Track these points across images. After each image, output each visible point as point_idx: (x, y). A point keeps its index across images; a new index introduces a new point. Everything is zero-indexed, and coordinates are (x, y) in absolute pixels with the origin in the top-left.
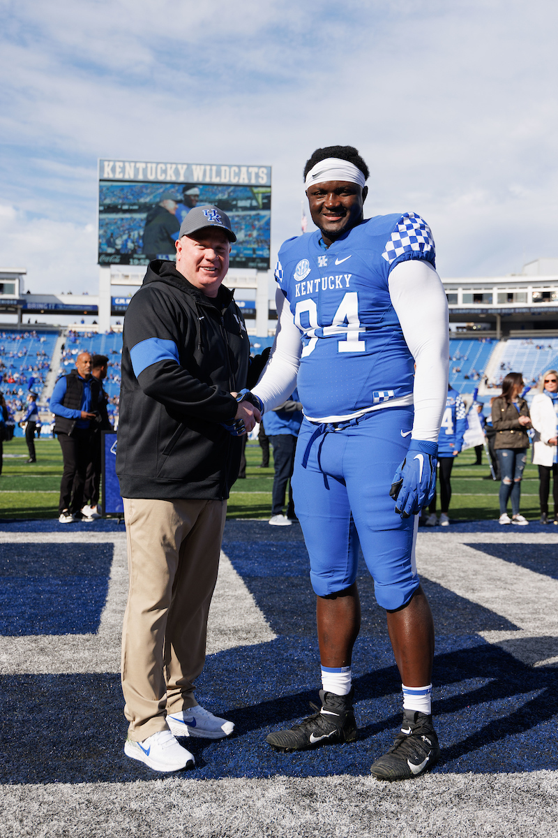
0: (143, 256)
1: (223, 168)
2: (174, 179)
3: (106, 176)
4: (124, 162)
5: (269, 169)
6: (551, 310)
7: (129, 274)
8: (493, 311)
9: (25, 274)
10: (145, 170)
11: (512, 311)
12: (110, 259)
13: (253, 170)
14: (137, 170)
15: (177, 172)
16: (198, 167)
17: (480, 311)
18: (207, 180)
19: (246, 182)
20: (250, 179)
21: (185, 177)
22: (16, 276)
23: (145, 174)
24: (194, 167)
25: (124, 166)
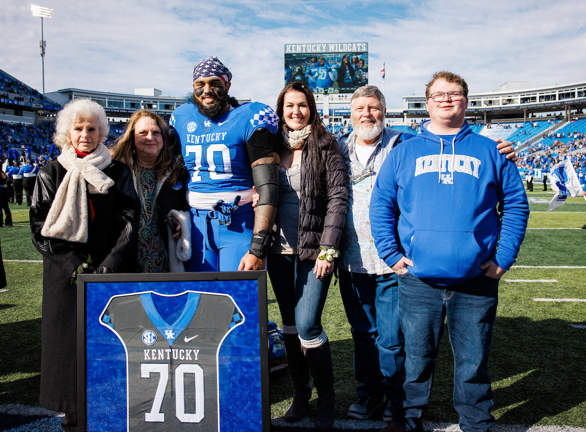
1: (344, 45)
2: (320, 51)
3: (288, 52)
4: (296, 44)
5: (367, 44)
6: (512, 108)
8: (481, 110)
10: (306, 48)
11: (491, 109)
13: (359, 45)
14: (302, 48)
15: (321, 48)
16: (332, 45)
17: (474, 110)
18: (336, 51)
19: (355, 51)
20: (357, 49)
21: (325, 50)
23: (306, 50)
24: (330, 45)
25: (296, 46)
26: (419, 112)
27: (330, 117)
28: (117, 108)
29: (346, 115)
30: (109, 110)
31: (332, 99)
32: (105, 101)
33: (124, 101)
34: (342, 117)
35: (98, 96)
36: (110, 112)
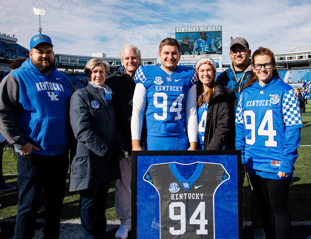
0: (188, 52)
1: (208, 27)
2: (195, 31)
3: (177, 32)
5: (221, 27)
6: (303, 61)
7: (184, 57)
8: (286, 62)
9: (157, 59)
10: (187, 29)
11: (291, 62)
13: (217, 27)
14: (185, 29)
15: (196, 29)
16: (202, 27)
17: (282, 62)
19: (215, 30)
20: (216, 30)
21: (198, 30)
22: (155, 59)
24: (200, 27)
25: (182, 29)
28: (84, 64)
30: (80, 66)
32: (77, 61)
35: (73, 58)
36: (80, 67)
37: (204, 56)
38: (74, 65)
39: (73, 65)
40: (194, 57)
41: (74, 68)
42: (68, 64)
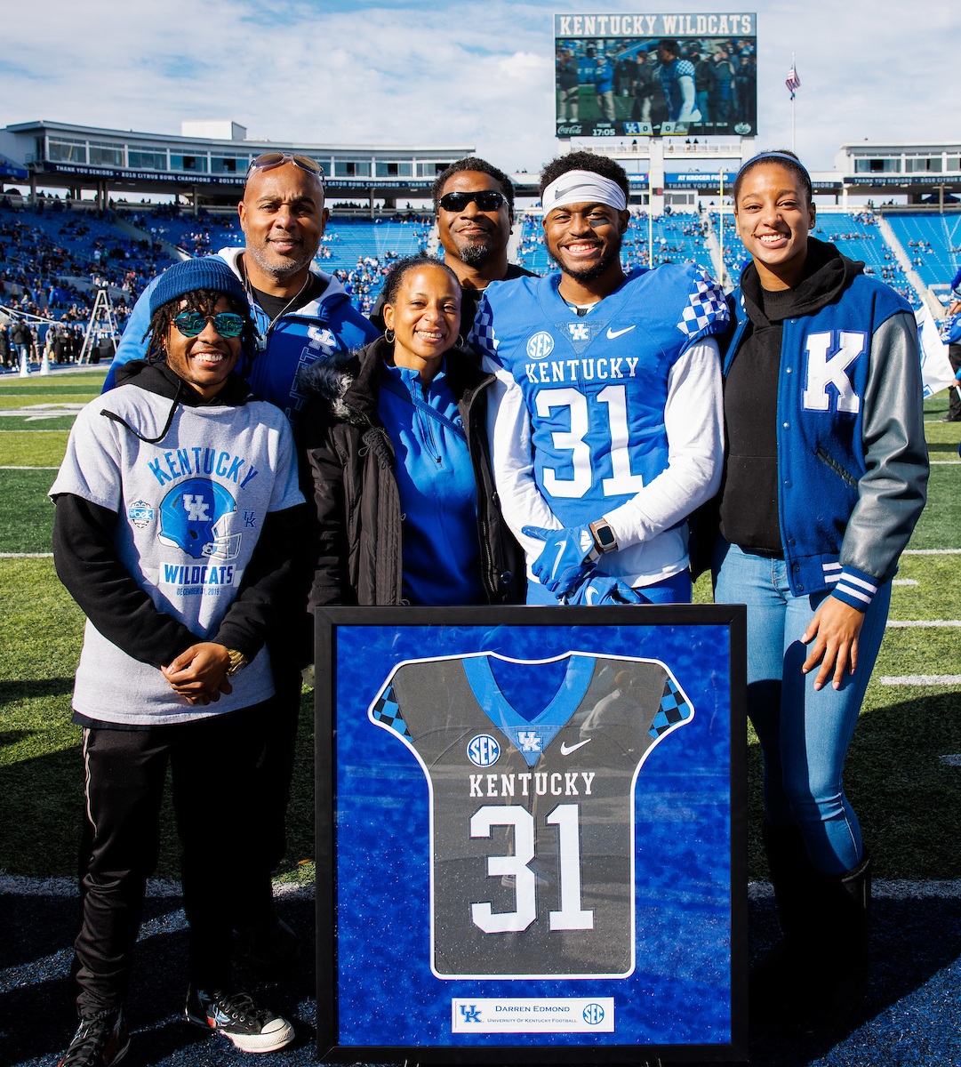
0: (608, 125)
1: (699, 18)
2: (641, 33)
3: (562, 34)
4: (582, 16)
5: (754, 16)
7: (592, 146)
9: (474, 151)
10: (608, 24)
12: (570, 130)
13: (735, 19)
14: (598, 25)
15: (645, 25)
16: (670, 17)
18: (681, 33)
19: (727, 33)
20: (731, 29)
21: (654, 30)
23: (608, 29)
24: (665, 18)
25: (583, 20)
26: (880, 181)
27: (666, 192)
28: (152, 170)
29: (704, 186)
30: (134, 175)
31: (671, 148)
32: (121, 155)
33: (168, 154)
34: (695, 193)
35: (107, 141)
36: (136, 180)
37: (679, 142)
38: (112, 174)
39: (104, 173)
40: (635, 149)
41: (107, 188)
42: (84, 167)
